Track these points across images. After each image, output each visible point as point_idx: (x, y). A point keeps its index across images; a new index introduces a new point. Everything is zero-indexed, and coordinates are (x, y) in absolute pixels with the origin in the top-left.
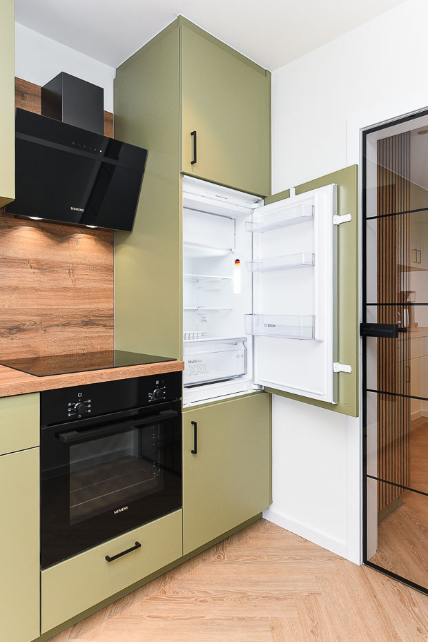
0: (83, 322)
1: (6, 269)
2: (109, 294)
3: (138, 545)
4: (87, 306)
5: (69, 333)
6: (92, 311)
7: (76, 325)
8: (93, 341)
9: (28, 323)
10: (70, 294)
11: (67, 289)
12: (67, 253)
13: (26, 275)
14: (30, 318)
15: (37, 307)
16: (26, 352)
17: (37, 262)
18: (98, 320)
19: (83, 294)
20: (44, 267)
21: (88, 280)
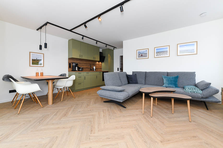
15: (98, 67)
18: (101, 68)
19: (100, 67)
20: (98, 64)
21: (100, 66)
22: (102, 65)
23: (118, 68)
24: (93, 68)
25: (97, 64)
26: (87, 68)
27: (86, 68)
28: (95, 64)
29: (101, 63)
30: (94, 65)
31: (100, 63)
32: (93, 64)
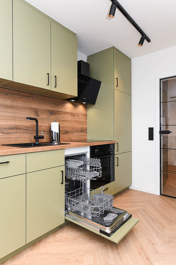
0: (81, 131)
1: (65, 115)
2: (86, 123)
3: (107, 189)
4: (81, 126)
5: (78, 134)
6: (82, 128)
7: (79, 132)
8: (83, 137)
9: (69, 131)
10: (78, 123)
11: (77, 121)
12: (77, 111)
13: (69, 117)
14: (70, 129)
15: (71, 126)
16: (69, 139)
17: (71, 113)
18: (84, 131)
19: (81, 123)
20: (73, 115)
21: (82, 119)
22: (86, 115)
23: (151, 130)
24: (50, 127)
25: (66, 113)
26: (17, 128)
27: (12, 128)
28: (59, 113)
29: (86, 107)
30: (53, 117)
31: (81, 108)
32: (52, 113)
